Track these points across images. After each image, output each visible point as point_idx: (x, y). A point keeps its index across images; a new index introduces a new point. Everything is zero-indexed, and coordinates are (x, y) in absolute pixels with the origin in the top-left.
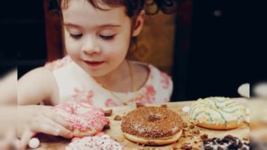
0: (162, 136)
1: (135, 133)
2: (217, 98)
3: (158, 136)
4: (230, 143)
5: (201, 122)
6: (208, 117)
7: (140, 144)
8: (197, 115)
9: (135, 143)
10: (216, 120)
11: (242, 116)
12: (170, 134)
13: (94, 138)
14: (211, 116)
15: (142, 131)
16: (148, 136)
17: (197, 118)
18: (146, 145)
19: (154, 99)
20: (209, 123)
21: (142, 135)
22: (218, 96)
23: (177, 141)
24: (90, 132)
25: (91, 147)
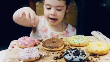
0: (55, 48)
1: (46, 47)
2: (79, 35)
3: (53, 48)
4: (76, 50)
5: (71, 44)
6: (73, 42)
7: (48, 51)
8: (70, 41)
9: (46, 50)
10: (76, 43)
11: (86, 42)
12: (57, 47)
13: (30, 48)
14: (74, 42)
15: (48, 46)
16: (50, 48)
17: (70, 42)
18: (49, 51)
19: (68, 35)
20: (74, 44)
21: (48, 47)
22: (80, 35)
23: (61, 50)
24: (28, 46)
25: (29, 50)
